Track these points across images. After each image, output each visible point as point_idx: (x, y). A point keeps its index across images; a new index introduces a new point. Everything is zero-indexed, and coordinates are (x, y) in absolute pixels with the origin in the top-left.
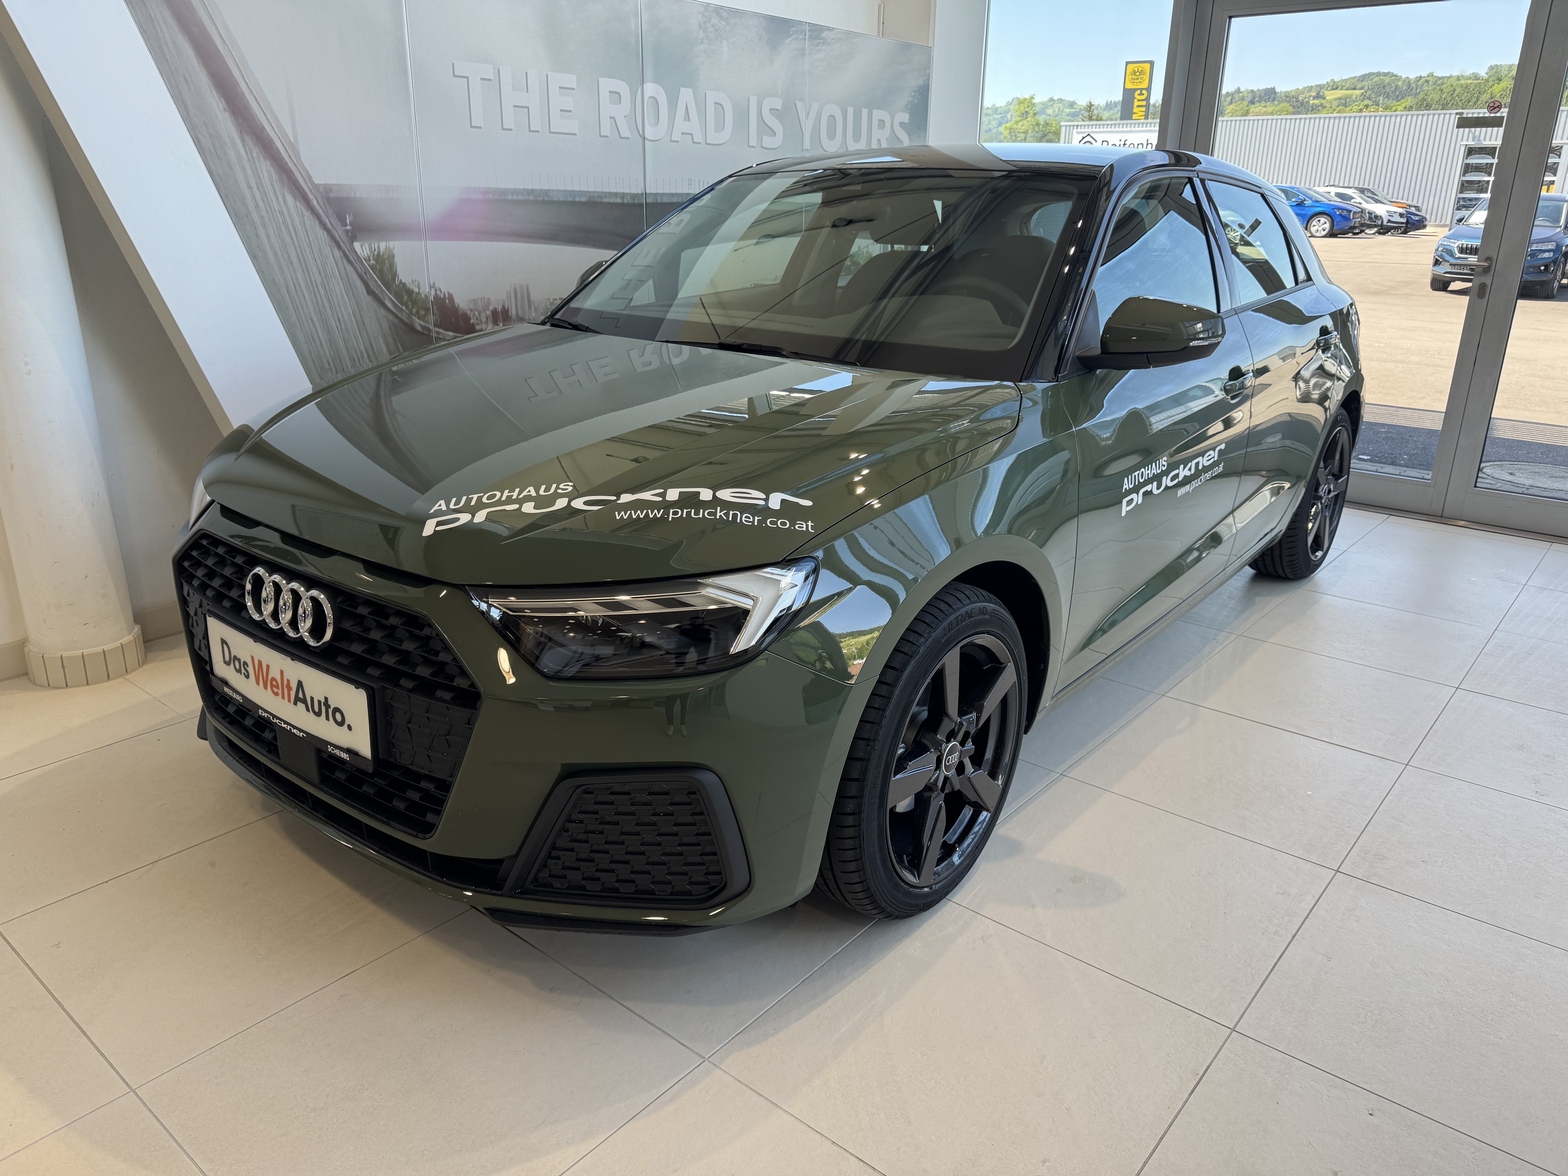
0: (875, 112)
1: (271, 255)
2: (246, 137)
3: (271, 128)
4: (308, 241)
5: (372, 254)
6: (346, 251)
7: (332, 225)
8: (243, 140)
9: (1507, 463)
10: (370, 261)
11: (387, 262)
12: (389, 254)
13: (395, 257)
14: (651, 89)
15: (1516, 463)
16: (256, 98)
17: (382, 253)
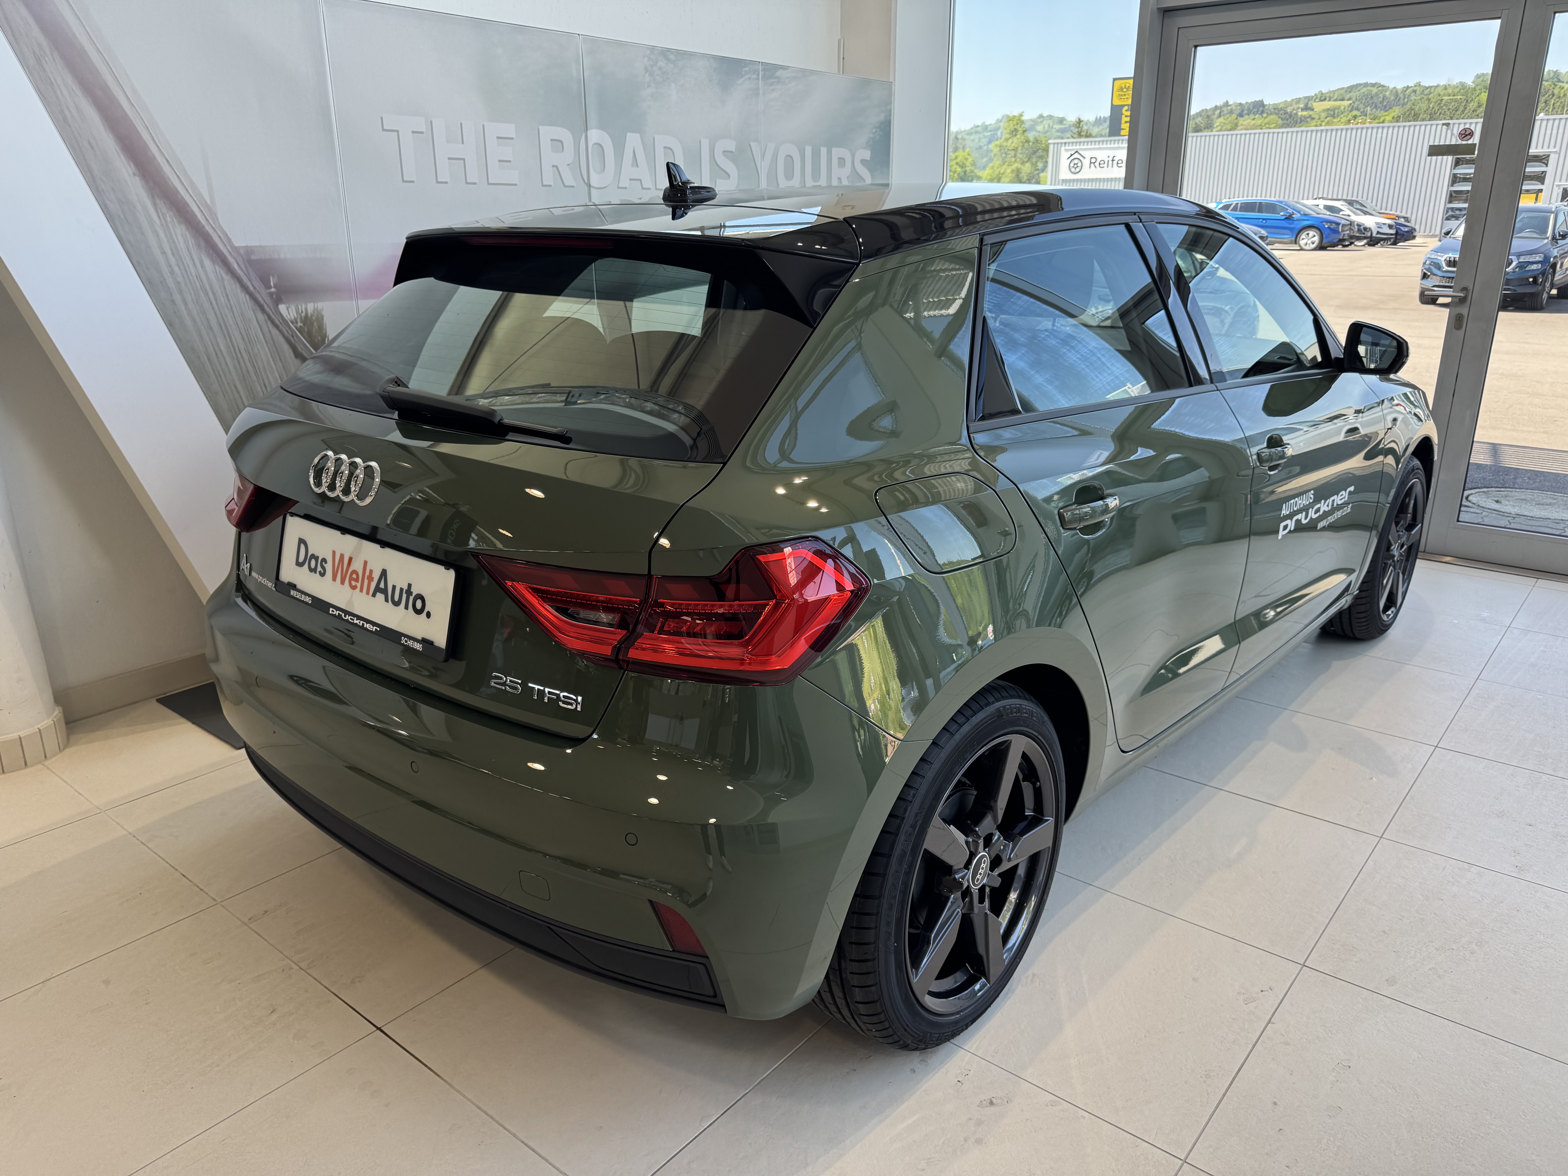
0: (834, 150)
1: (188, 322)
2: (158, 201)
3: (185, 191)
4: (229, 306)
5: (299, 316)
6: (271, 314)
7: (255, 288)
8: (155, 205)
9: (1493, 489)
10: (297, 323)
11: (315, 323)
12: (318, 315)
13: (325, 318)
14: (595, 135)
15: (1503, 489)
16: (167, 161)
17: (309, 315)
